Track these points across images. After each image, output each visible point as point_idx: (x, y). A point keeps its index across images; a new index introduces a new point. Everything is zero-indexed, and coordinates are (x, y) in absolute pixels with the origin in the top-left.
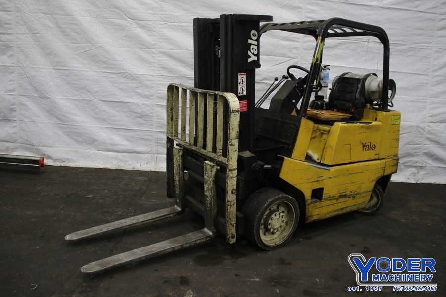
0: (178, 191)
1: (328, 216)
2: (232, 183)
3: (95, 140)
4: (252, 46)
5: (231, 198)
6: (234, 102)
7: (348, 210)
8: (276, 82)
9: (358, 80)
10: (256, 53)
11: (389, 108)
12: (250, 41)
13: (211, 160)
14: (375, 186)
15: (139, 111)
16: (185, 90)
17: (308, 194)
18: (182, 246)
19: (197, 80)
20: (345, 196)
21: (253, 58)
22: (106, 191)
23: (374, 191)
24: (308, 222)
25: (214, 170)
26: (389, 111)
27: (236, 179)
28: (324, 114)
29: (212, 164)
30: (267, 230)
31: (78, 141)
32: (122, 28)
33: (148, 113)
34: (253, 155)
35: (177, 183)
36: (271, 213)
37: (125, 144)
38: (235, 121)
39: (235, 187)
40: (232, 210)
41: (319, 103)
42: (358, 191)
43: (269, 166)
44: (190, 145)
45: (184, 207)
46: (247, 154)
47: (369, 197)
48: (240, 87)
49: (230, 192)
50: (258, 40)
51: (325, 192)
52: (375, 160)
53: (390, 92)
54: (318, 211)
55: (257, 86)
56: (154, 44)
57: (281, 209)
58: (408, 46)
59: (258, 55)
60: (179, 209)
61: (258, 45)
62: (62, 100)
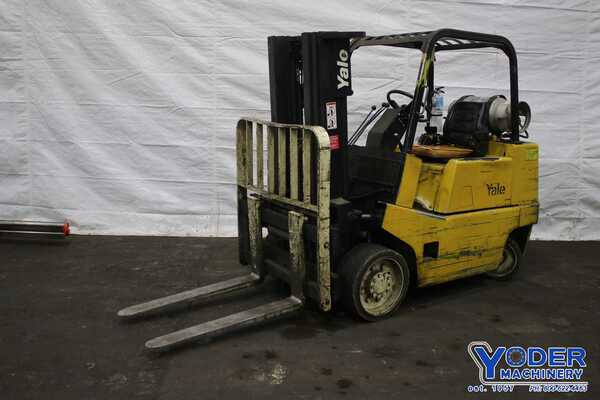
0: (254, 254)
1: (446, 279)
2: (324, 235)
3: (135, 198)
4: (342, 69)
5: (324, 253)
6: (323, 137)
7: (473, 272)
8: (374, 112)
9: (480, 105)
10: (346, 77)
11: (521, 139)
12: (339, 63)
13: (297, 209)
14: (508, 242)
15: (193, 157)
16: (260, 126)
17: (419, 251)
18: (265, 316)
19: (275, 113)
20: (467, 253)
21: (344, 84)
22: (156, 263)
23: (507, 246)
24: (420, 286)
25: (301, 222)
26: (522, 143)
27: (328, 230)
28: (438, 150)
29: (298, 214)
30: (369, 296)
31: (111, 201)
32: (168, 48)
33: (205, 159)
34: (347, 202)
35: (253, 243)
36: (373, 273)
37: (176, 202)
38: (325, 159)
39: (328, 240)
40: (325, 268)
41: (431, 137)
42: (485, 247)
43: (368, 216)
44: (269, 193)
45: (263, 273)
46: (341, 201)
47: (501, 256)
48: (329, 119)
49: (322, 246)
50: (348, 61)
51: (440, 247)
52: (505, 207)
53: (523, 118)
54: (433, 273)
55: (350, 119)
56: (212, 68)
57: (386, 269)
58: (551, 57)
59: (349, 80)
60: (257, 277)
61: (349, 68)
62: (90, 146)
